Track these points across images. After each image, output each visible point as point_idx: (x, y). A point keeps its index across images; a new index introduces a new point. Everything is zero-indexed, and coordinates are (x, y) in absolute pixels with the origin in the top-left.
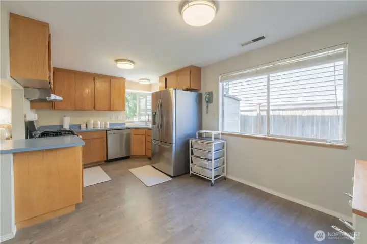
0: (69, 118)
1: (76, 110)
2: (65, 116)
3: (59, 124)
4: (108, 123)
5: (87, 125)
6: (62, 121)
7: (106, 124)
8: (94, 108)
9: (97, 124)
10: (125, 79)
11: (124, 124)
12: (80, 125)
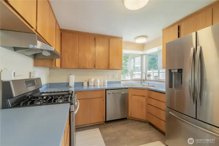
0: (74, 76)
1: (79, 68)
2: (71, 75)
3: (66, 82)
4: (106, 81)
5: (88, 83)
6: (68, 79)
7: (104, 82)
8: (95, 67)
9: (97, 83)
10: (122, 38)
11: (119, 82)
12: (83, 83)
